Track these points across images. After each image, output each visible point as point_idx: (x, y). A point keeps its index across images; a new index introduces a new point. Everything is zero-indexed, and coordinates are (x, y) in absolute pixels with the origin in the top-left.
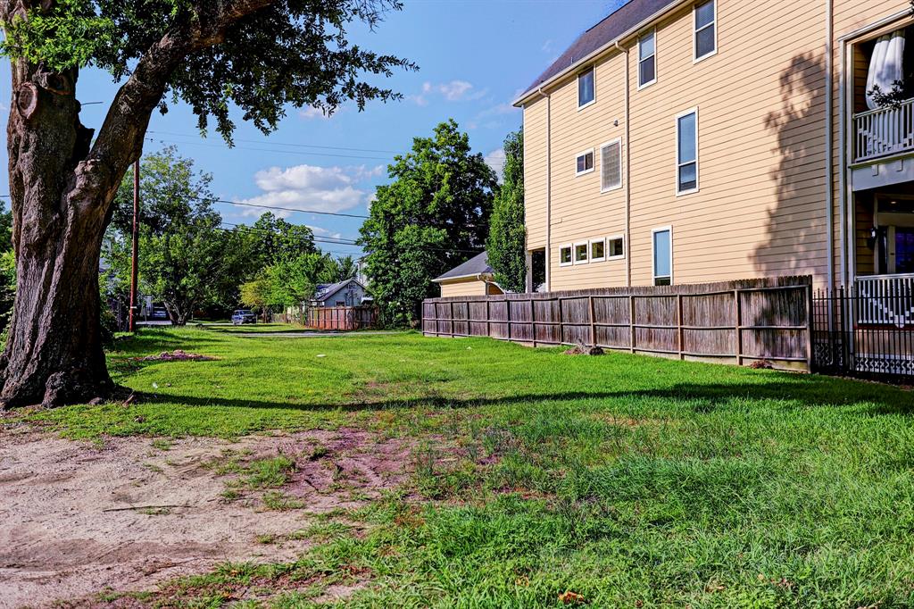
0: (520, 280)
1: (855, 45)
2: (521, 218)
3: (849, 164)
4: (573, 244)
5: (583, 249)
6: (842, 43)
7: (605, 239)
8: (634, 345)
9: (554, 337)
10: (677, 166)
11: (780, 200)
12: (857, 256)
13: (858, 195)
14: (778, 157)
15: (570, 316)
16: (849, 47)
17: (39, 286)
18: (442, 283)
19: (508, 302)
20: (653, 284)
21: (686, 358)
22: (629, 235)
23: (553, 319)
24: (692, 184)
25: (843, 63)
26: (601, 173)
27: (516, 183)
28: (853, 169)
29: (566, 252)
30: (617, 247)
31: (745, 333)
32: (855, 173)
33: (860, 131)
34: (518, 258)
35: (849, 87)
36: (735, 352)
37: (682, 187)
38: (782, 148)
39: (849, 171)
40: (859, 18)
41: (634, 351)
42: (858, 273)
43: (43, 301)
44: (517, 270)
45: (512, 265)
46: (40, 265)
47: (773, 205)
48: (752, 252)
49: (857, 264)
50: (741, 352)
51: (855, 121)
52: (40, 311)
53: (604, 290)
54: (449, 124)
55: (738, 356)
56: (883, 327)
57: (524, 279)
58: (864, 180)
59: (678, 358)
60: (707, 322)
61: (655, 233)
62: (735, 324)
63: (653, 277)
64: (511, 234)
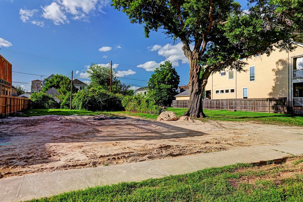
1: (293, 58)
3: (292, 78)
4: (220, 90)
5: (222, 91)
6: (291, 58)
7: (229, 89)
8: (241, 110)
9: (217, 108)
10: (250, 76)
11: (276, 84)
12: (294, 94)
13: (294, 84)
14: (275, 77)
15: (222, 104)
16: (292, 58)
17: (197, 99)
18: (176, 97)
20: (243, 98)
21: (255, 112)
22: (236, 89)
23: (217, 104)
24: (254, 80)
25: (291, 61)
26: (228, 76)
28: (293, 79)
29: (217, 91)
30: (232, 91)
31: (270, 107)
32: (293, 80)
33: (294, 73)
35: (292, 66)
37: (251, 80)
38: (276, 75)
39: (292, 80)
40: (294, 54)
42: (294, 97)
43: (197, 101)
46: (197, 96)
47: (274, 85)
48: (269, 94)
49: (294, 95)
51: (293, 71)
52: (197, 103)
53: (232, 99)
54: (168, 61)
55: (269, 111)
56: (299, 106)
58: (295, 81)
59: (253, 112)
60: (261, 105)
61: (243, 89)
62: (268, 106)
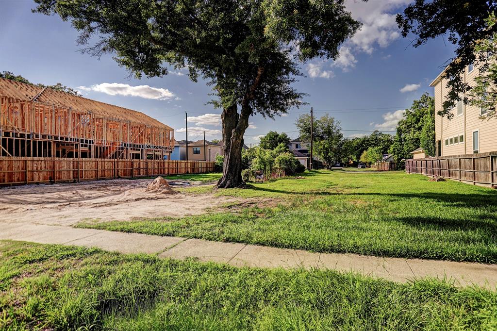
0: (433, 152)
2: (434, 129)
4: (449, 138)
5: (451, 140)
7: (458, 135)
8: (460, 178)
15: (443, 166)
18: (413, 154)
19: (426, 161)
20: (473, 153)
21: (476, 184)
22: (465, 134)
23: (438, 167)
26: (457, 109)
27: (432, 115)
29: (447, 141)
30: (462, 138)
31: (495, 174)
34: (432, 144)
36: (491, 182)
41: (460, 180)
44: (432, 148)
45: (430, 147)
50: (493, 182)
55: (491, 183)
57: (435, 152)
59: (473, 184)
60: (482, 169)
61: (474, 133)
62: (491, 170)
63: (473, 150)
64: (429, 135)
